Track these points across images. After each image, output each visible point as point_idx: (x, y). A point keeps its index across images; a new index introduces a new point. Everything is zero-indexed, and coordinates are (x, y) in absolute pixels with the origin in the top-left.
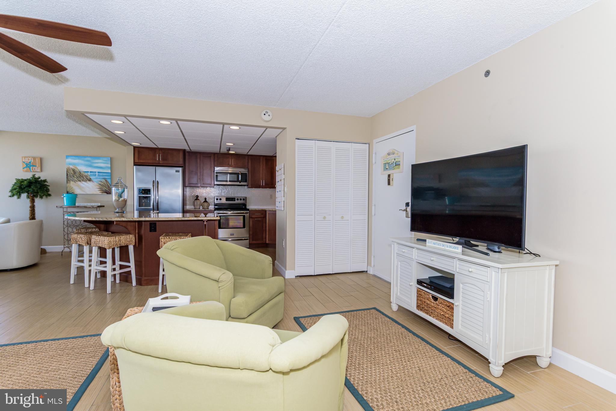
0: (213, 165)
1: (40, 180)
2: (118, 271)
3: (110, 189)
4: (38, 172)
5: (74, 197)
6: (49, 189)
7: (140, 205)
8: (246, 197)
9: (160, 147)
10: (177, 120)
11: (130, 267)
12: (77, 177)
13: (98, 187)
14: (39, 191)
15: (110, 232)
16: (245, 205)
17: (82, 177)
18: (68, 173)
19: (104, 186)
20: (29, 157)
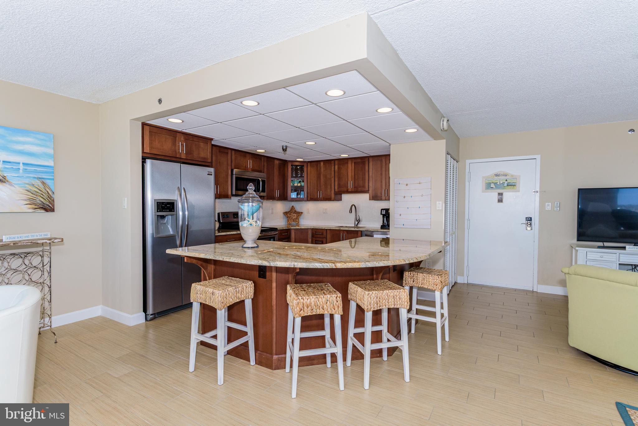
0: (230, 167)
3: (53, 201)
13: (24, 197)
19: (39, 194)
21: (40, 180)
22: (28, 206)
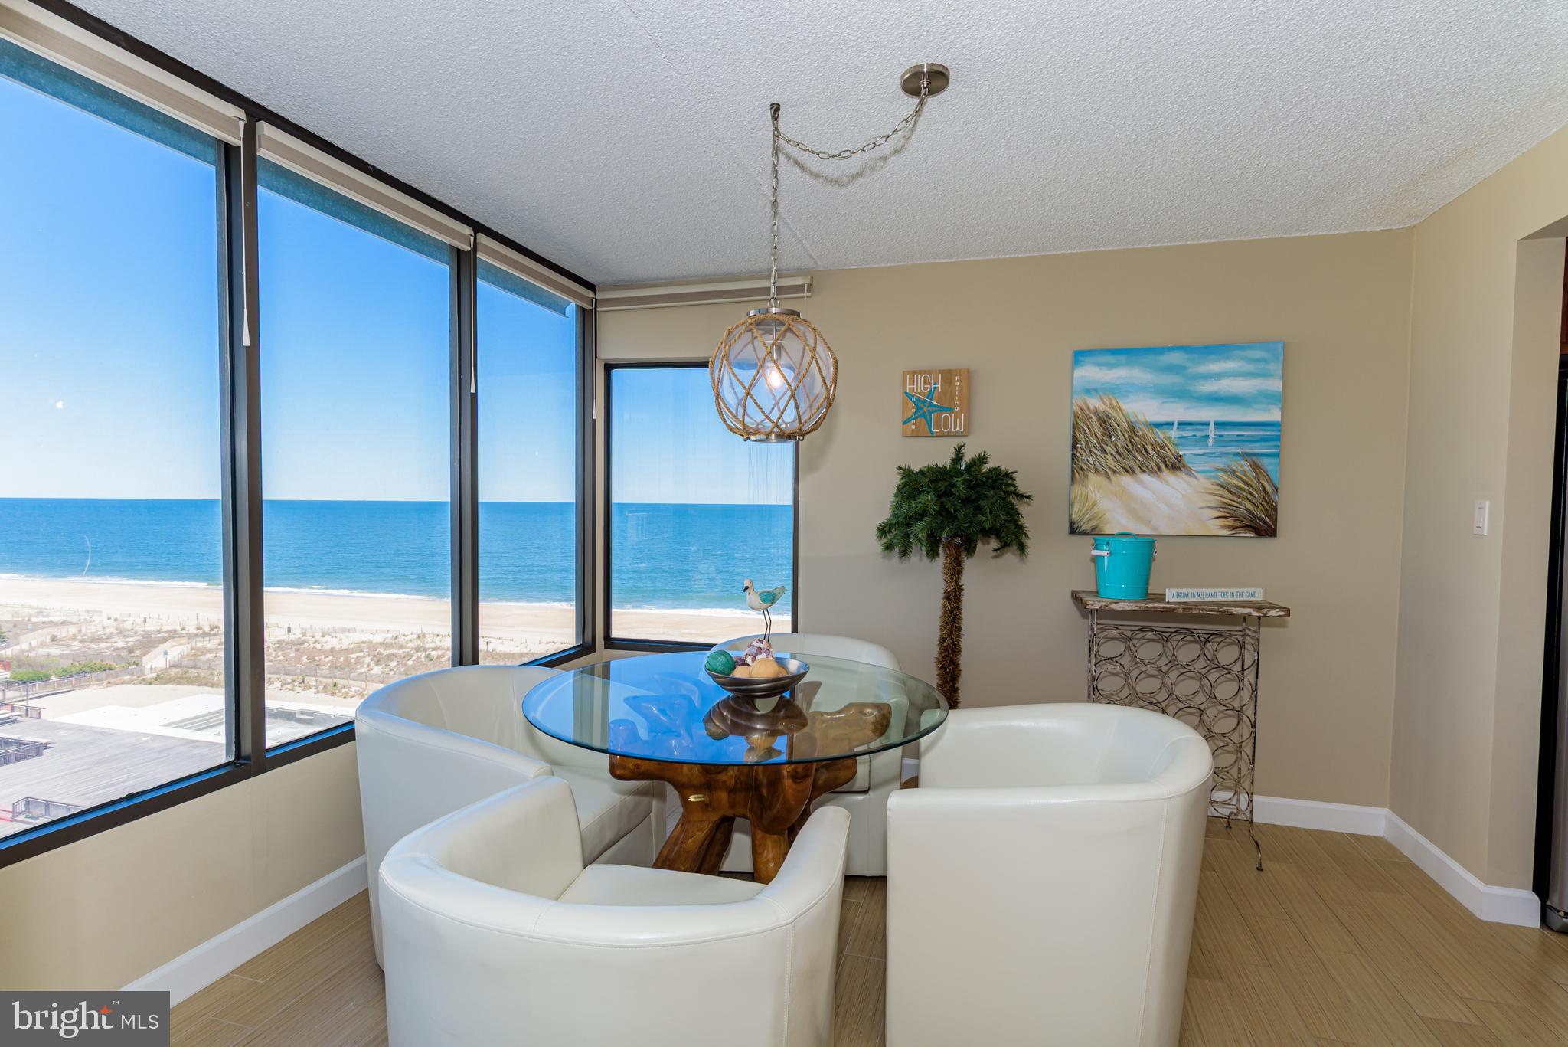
1: (985, 468)
3: (1275, 509)
4: (963, 435)
5: (1134, 556)
12: (1118, 453)
13: (1213, 500)
17: (1142, 452)
18: (1080, 435)
19: (1245, 494)
20: (930, 372)
21: (1249, 459)
22: (1221, 522)
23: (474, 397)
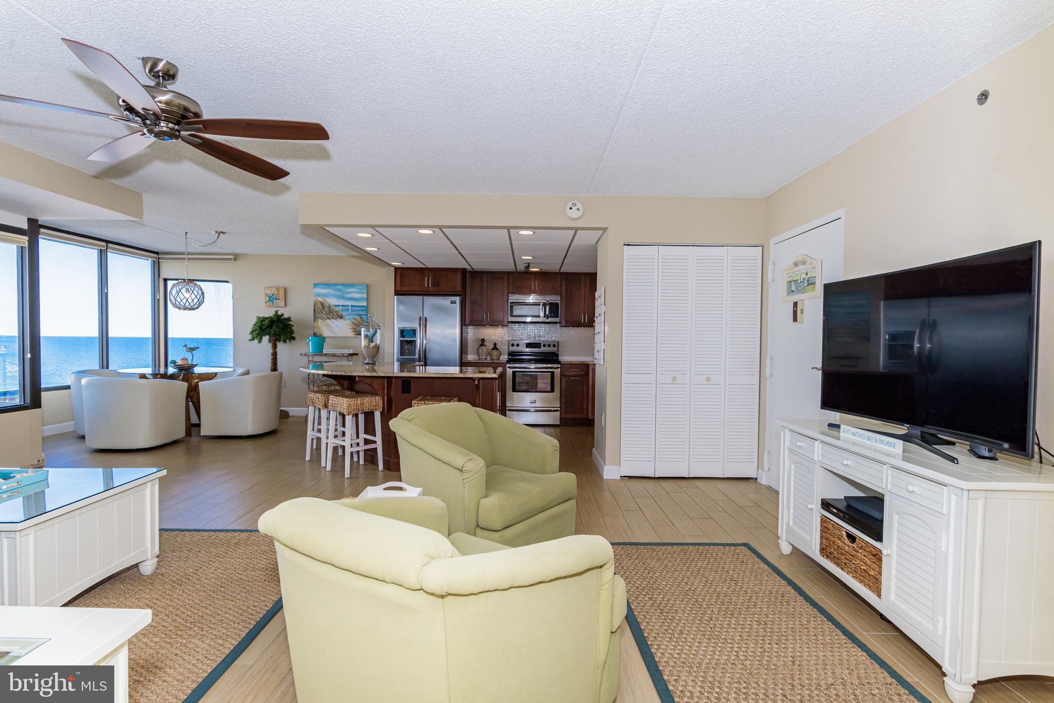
0: (506, 292)
1: (283, 317)
2: (362, 447)
4: (281, 307)
5: (320, 340)
6: (293, 330)
7: (402, 353)
8: (558, 342)
9: (429, 266)
10: (440, 228)
11: (375, 442)
12: (326, 313)
13: (351, 327)
14: (281, 332)
15: (354, 391)
16: (557, 355)
17: (332, 313)
18: (316, 308)
19: (358, 325)
20: (272, 287)
21: (360, 315)
22: (353, 333)
23: (107, 294)
